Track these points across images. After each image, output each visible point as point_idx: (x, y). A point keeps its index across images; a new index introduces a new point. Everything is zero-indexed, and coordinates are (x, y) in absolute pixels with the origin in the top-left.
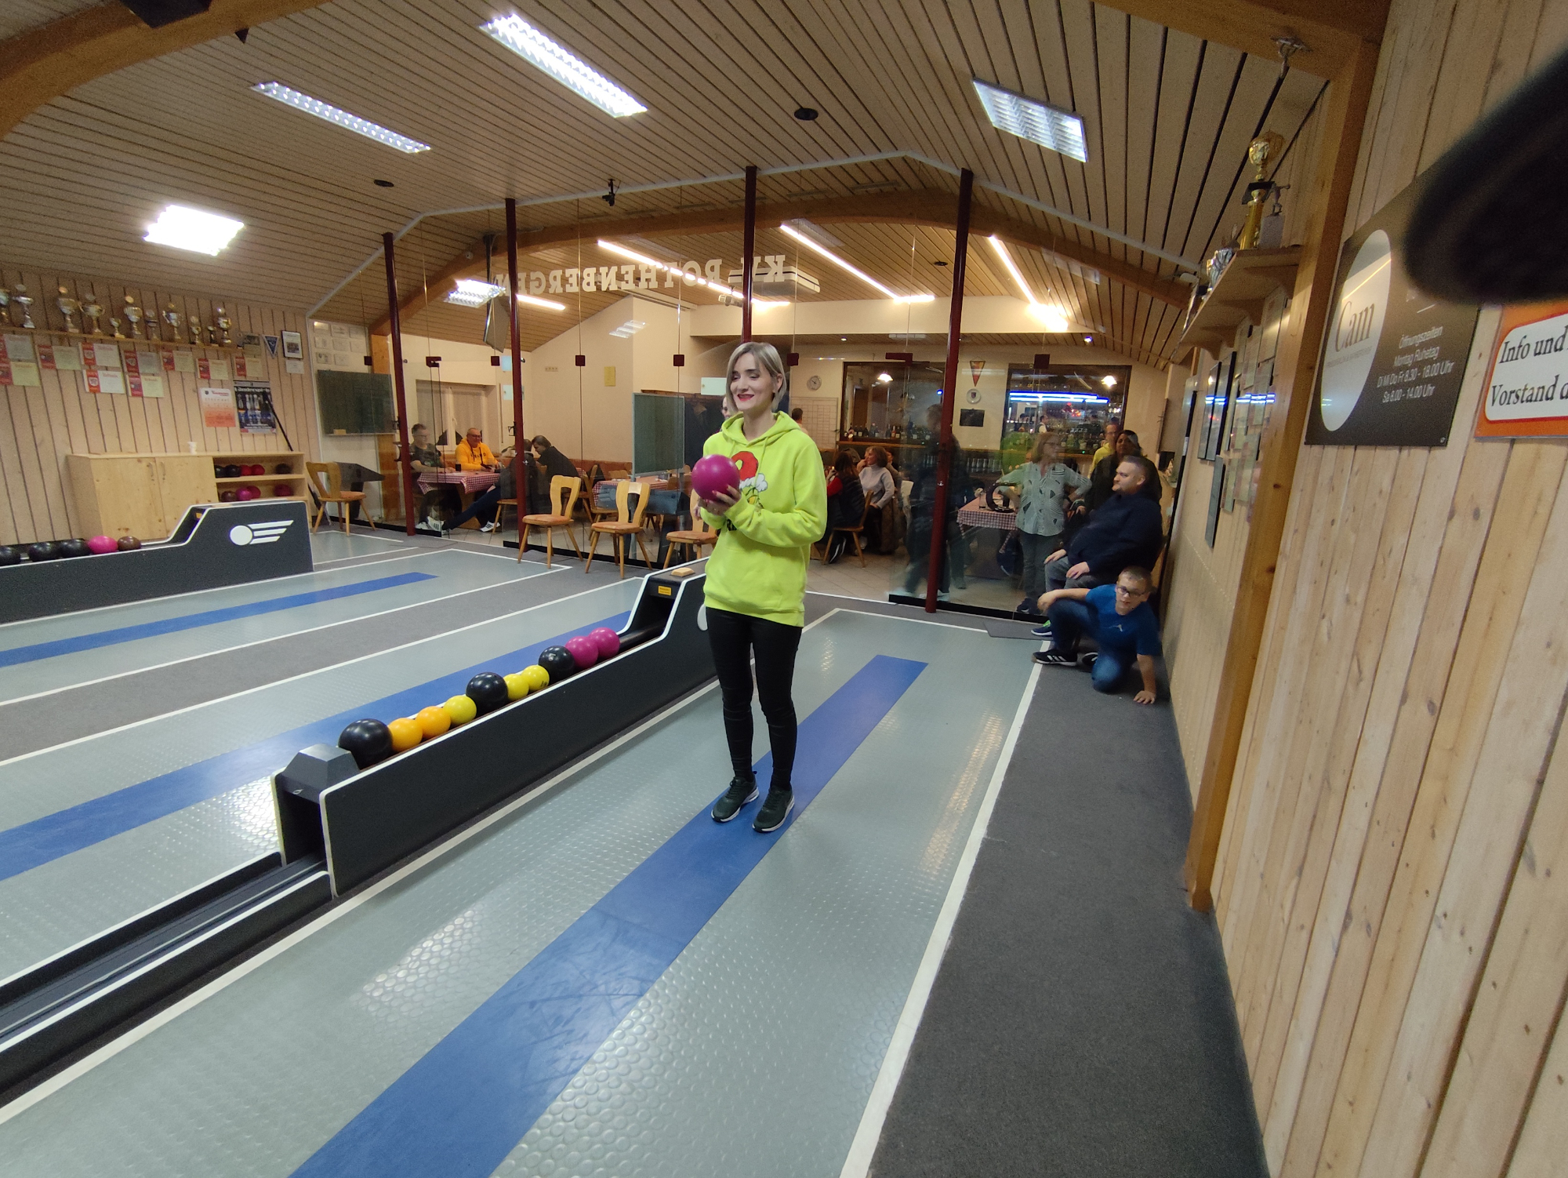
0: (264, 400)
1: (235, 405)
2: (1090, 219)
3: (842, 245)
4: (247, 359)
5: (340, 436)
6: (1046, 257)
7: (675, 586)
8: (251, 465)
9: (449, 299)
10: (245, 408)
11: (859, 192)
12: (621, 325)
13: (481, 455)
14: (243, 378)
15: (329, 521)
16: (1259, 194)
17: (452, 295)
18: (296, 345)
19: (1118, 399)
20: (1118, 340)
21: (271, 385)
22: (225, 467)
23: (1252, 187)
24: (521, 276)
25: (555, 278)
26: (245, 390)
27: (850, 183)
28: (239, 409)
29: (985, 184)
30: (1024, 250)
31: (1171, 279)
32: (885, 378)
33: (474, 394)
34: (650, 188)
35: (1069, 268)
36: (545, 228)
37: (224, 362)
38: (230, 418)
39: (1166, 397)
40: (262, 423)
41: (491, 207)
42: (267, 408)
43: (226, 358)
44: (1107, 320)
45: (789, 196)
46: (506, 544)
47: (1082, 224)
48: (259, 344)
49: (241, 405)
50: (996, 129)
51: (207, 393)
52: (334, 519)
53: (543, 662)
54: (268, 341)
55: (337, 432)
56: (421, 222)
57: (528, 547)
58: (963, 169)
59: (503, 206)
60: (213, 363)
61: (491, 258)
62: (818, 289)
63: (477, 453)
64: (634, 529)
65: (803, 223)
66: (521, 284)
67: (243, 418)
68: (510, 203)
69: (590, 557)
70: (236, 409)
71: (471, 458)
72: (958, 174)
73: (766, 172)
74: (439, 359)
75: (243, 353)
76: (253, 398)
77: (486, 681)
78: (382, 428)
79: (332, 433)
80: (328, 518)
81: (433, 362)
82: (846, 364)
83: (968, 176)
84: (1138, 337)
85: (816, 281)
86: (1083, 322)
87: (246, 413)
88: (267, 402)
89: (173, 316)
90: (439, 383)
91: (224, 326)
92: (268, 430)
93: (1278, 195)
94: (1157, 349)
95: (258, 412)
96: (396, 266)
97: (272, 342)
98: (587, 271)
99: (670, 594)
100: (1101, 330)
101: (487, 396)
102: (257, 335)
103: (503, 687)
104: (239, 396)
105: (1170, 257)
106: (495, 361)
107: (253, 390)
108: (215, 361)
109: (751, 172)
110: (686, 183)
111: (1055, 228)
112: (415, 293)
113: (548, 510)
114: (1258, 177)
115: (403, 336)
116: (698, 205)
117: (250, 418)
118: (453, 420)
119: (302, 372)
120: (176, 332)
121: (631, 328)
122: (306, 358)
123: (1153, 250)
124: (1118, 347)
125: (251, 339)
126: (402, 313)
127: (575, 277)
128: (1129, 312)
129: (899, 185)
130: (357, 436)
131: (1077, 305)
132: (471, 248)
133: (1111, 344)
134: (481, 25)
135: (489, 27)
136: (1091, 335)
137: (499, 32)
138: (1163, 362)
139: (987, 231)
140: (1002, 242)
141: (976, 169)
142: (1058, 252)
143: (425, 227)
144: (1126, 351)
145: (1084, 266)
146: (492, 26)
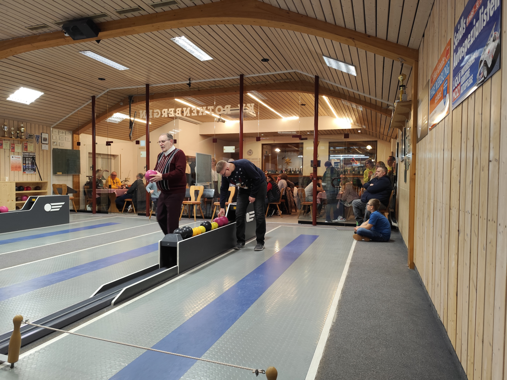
0: (33, 160)
1: (22, 163)
2: (358, 91)
3: (267, 99)
4: (28, 144)
5: (60, 175)
6: (343, 102)
8: (26, 187)
9: (107, 120)
10: (26, 164)
11: (277, 82)
14: (26, 151)
16: (402, 88)
18: (47, 138)
19: (373, 156)
20: (371, 130)
21: (36, 154)
22: (19, 187)
26: (27, 156)
27: (275, 79)
28: (23, 164)
29: (323, 80)
30: (335, 100)
33: (109, 159)
34: (203, 81)
35: (351, 105)
36: (155, 94)
37: (20, 145)
38: (20, 167)
39: (392, 151)
40: (31, 169)
41: (138, 87)
42: (34, 163)
43: (21, 144)
44: (366, 123)
45: (252, 83)
46: (139, 214)
47: (356, 92)
48: (33, 138)
49: (24, 162)
50: (328, 67)
51: (13, 157)
54: (36, 137)
55: (59, 173)
56: (108, 92)
58: (316, 76)
59: (145, 86)
60: (16, 146)
61: (131, 104)
62: (255, 115)
65: (256, 93)
67: (24, 167)
68: (148, 85)
70: (22, 164)
71: (113, 184)
72: (314, 77)
73: (247, 76)
74: (112, 142)
75: (27, 142)
76: (29, 159)
78: (76, 172)
79: (56, 174)
81: (109, 144)
82: (263, 145)
83: (317, 78)
84: (378, 129)
86: (357, 124)
87: (26, 165)
88: (34, 161)
89: (6, 127)
91: (22, 131)
92: (33, 172)
94: (386, 133)
95: (30, 165)
96: (95, 108)
97: (38, 137)
100: (364, 127)
102: (33, 135)
104: (24, 158)
105: (385, 102)
106: (138, 143)
107: (29, 156)
108: (17, 145)
109: (242, 76)
110: (216, 79)
111: (346, 93)
114: (401, 84)
116: (218, 86)
117: (27, 167)
119: (48, 149)
120: (6, 133)
122: (49, 144)
123: (379, 100)
124: (371, 133)
125: (31, 136)
127: (173, 111)
128: (374, 120)
129: (292, 80)
130: (66, 175)
131: (354, 118)
132: (122, 101)
133: (368, 132)
134: (171, 38)
135: (173, 39)
136: (360, 129)
137: (176, 39)
138: (389, 138)
139: (323, 94)
140: (327, 97)
141: (320, 75)
142: (348, 100)
143: (109, 94)
144: (375, 135)
145: (357, 105)
146: (175, 38)
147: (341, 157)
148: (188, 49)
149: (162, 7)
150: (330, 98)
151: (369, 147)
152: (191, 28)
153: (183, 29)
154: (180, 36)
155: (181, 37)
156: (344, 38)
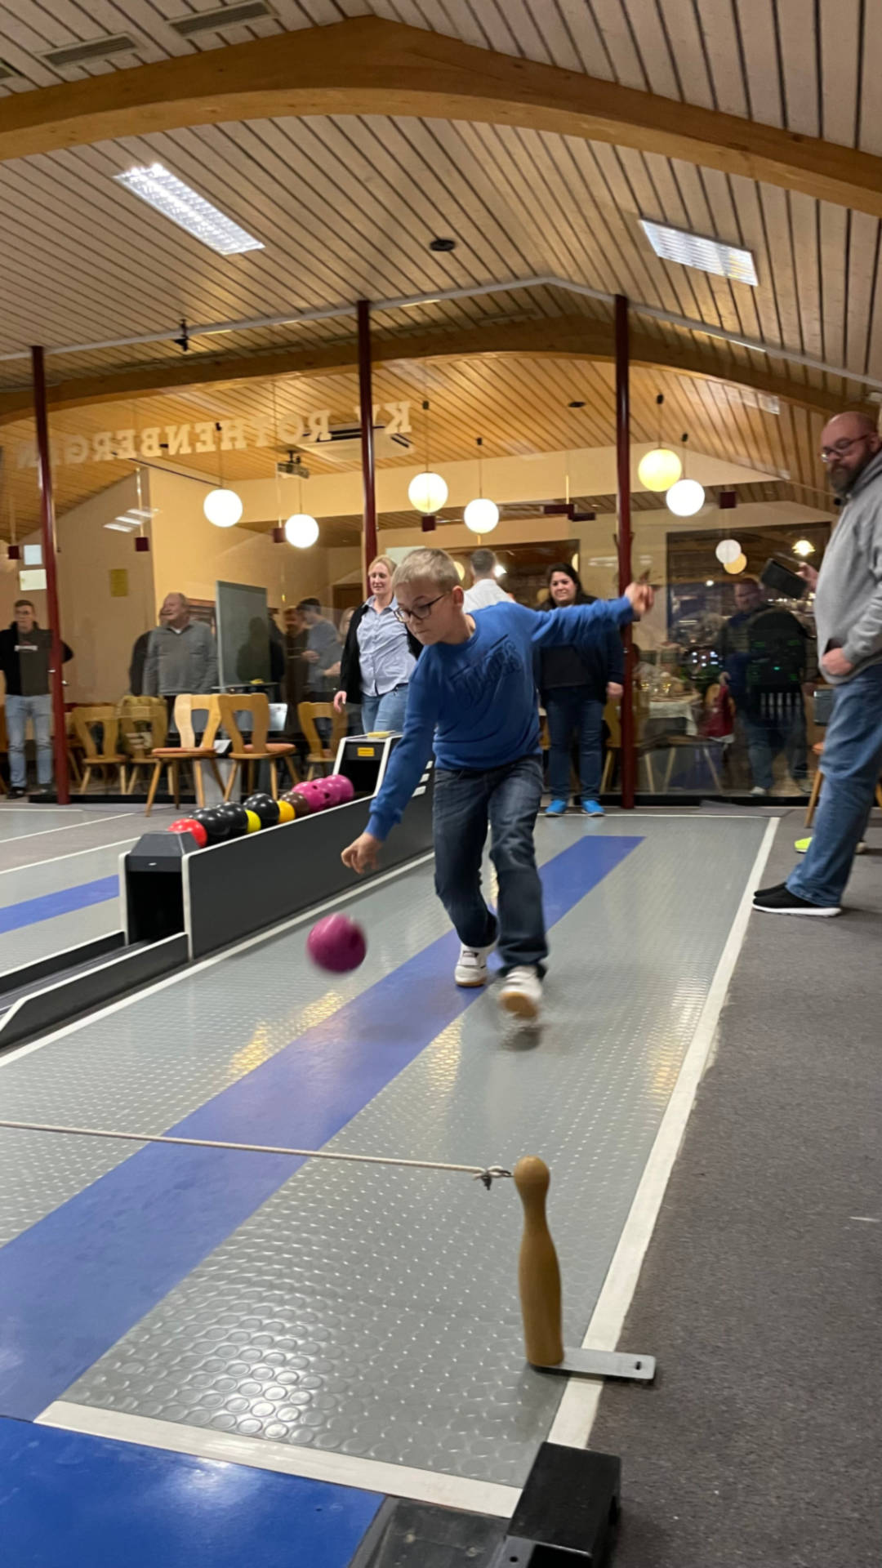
2: (763, 343)
6: (711, 384)
7: (379, 746)
11: (485, 323)
20: (808, 486)
29: (642, 310)
30: (686, 380)
34: (230, 328)
35: (740, 396)
44: (792, 458)
47: (756, 348)
50: (661, 259)
58: (617, 296)
59: (28, 355)
68: (38, 352)
72: (610, 301)
73: (379, 306)
83: (622, 302)
86: (759, 465)
99: (374, 756)
100: (785, 474)
105: (856, 377)
106: (14, 553)
109: (364, 308)
110: (280, 324)
111: (726, 356)
123: (834, 369)
124: (809, 496)
129: (534, 313)
131: (752, 444)
133: (799, 493)
134: (117, 174)
135: (124, 176)
136: (772, 484)
137: (132, 179)
141: (633, 296)
142: (728, 379)
145: (759, 392)
146: (127, 174)
148: (177, 215)
149: (82, 63)
151: (804, 548)
152: (181, 134)
153: (156, 138)
154: (147, 166)
155: (148, 170)
156: (714, 149)
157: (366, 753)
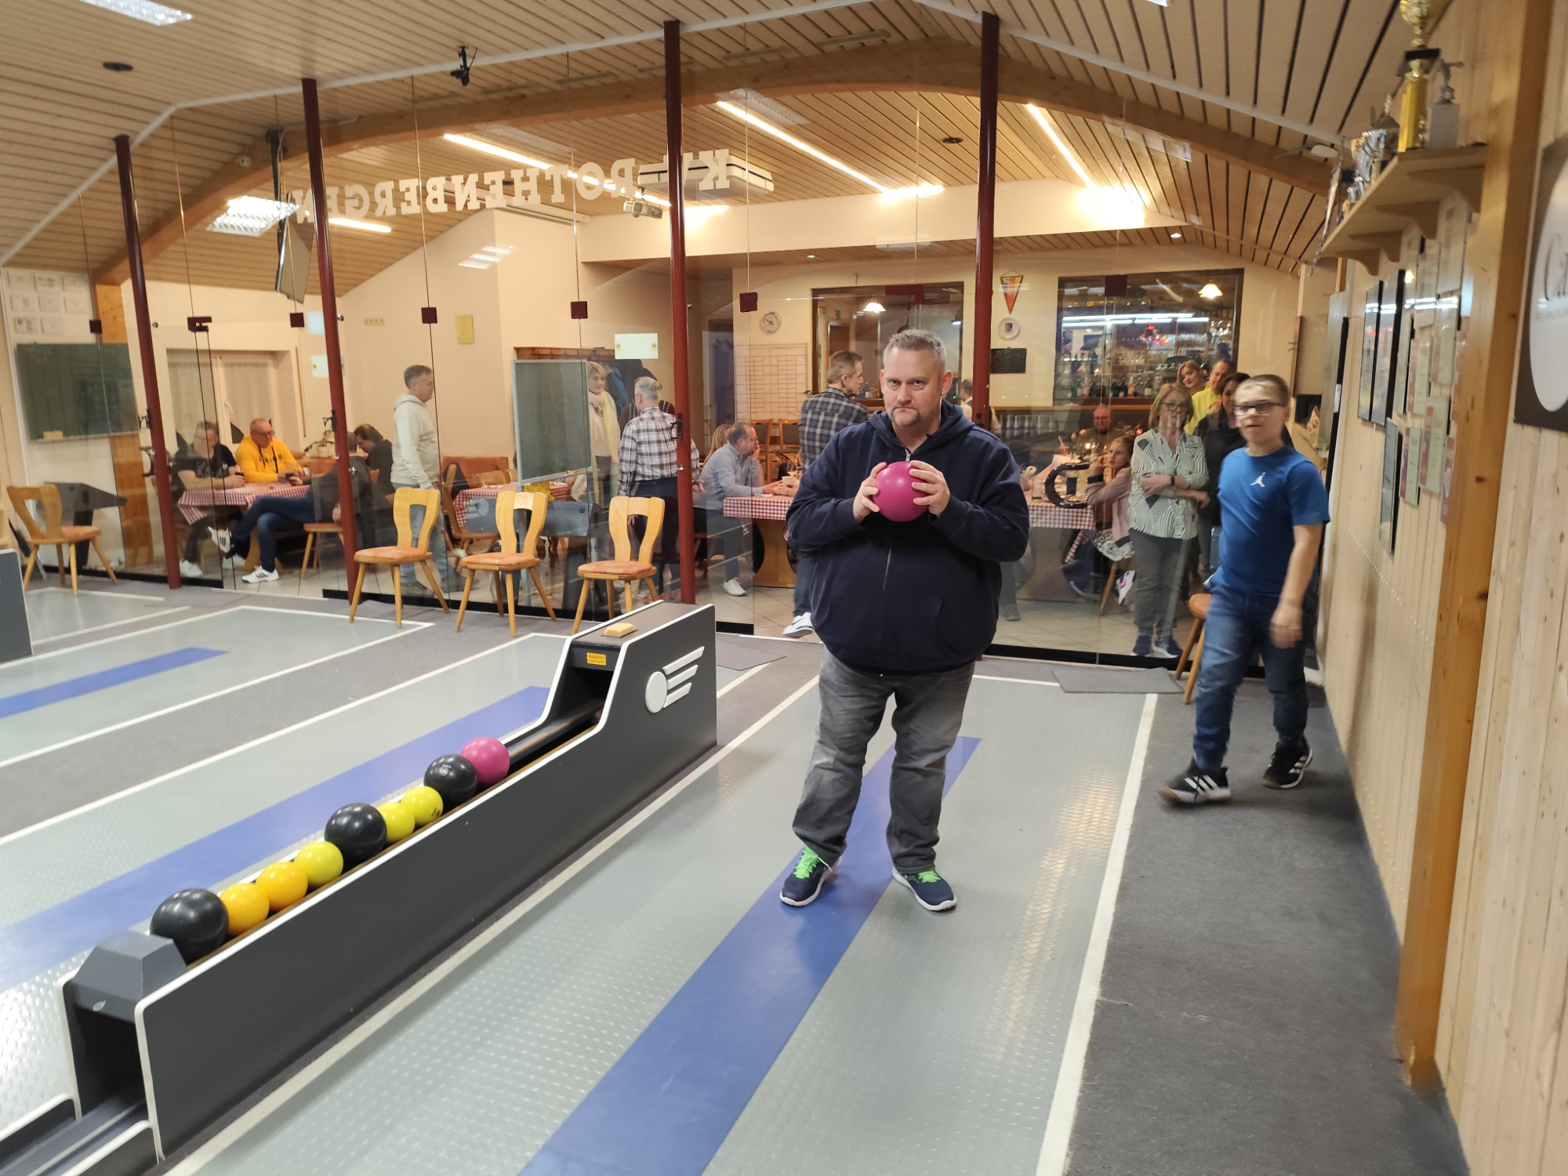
2: (1174, 77)
3: (803, 121)
5: (53, 442)
6: (1110, 127)
7: (612, 651)
9: (214, 226)
11: (830, 48)
12: (479, 251)
13: (275, 459)
15: (43, 572)
16: (1421, 66)
17: (219, 220)
19: (1226, 315)
20: (1221, 233)
23: (1411, 56)
24: (331, 192)
25: (383, 195)
27: (817, 37)
29: (1018, 33)
30: (1078, 120)
31: (1297, 152)
32: (874, 308)
33: (257, 365)
34: (520, 56)
35: (1145, 140)
36: (360, 117)
39: (1299, 314)
41: (278, 92)
44: (1205, 207)
45: (725, 58)
46: (327, 594)
47: (1165, 84)
52: (50, 569)
53: (432, 781)
55: (49, 435)
56: (172, 117)
57: (365, 597)
58: (984, 13)
59: (298, 89)
61: (279, 164)
62: (770, 187)
63: (269, 456)
64: (528, 562)
65: (753, 97)
66: (331, 203)
68: (309, 86)
69: (463, 605)
71: (261, 464)
72: (978, 20)
73: (693, 27)
74: (209, 319)
77: (355, 816)
78: (118, 426)
79: (42, 437)
80: (41, 568)
81: (197, 324)
82: (816, 292)
83: (991, 22)
85: (768, 175)
86: (1165, 209)
90: (210, 352)
93: (1447, 75)
94: (1280, 244)
96: (136, 183)
98: (432, 182)
99: (605, 664)
100: (1195, 220)
101: (276, 365)
103: (378, 824)
105: (1295, 125)
106: (297, 320)
109: (672, 28)
110: (574, 47)
111: (1124, 91)
112: (163, 221)
113: (392, 541)
114: (1416, 43)
115: (150, 285)
116: (591, 78)
118: (226, 406)
121: (493, 254)
123: (1268, 116)
124: (1222, 244)
126: (146, 249)
127: (414, 192)
128: (1236, 197)
129: (889, 36)
130: (81, 440)
131: (1157, 189)
132: (248, 150)
133: (1209, 240)
136: (1180, 229)
138: (1289, 263)
139: (1023, 96)
140: (1044, 110)
141: (1003, 11)
142: (1129, 120)
143: (177, 123)
144: (1235, 248)
145: (1168, 139)
147: (1110, 321)
150: (1055, 113)
151: (1211, 292)
157: (596, 660)
